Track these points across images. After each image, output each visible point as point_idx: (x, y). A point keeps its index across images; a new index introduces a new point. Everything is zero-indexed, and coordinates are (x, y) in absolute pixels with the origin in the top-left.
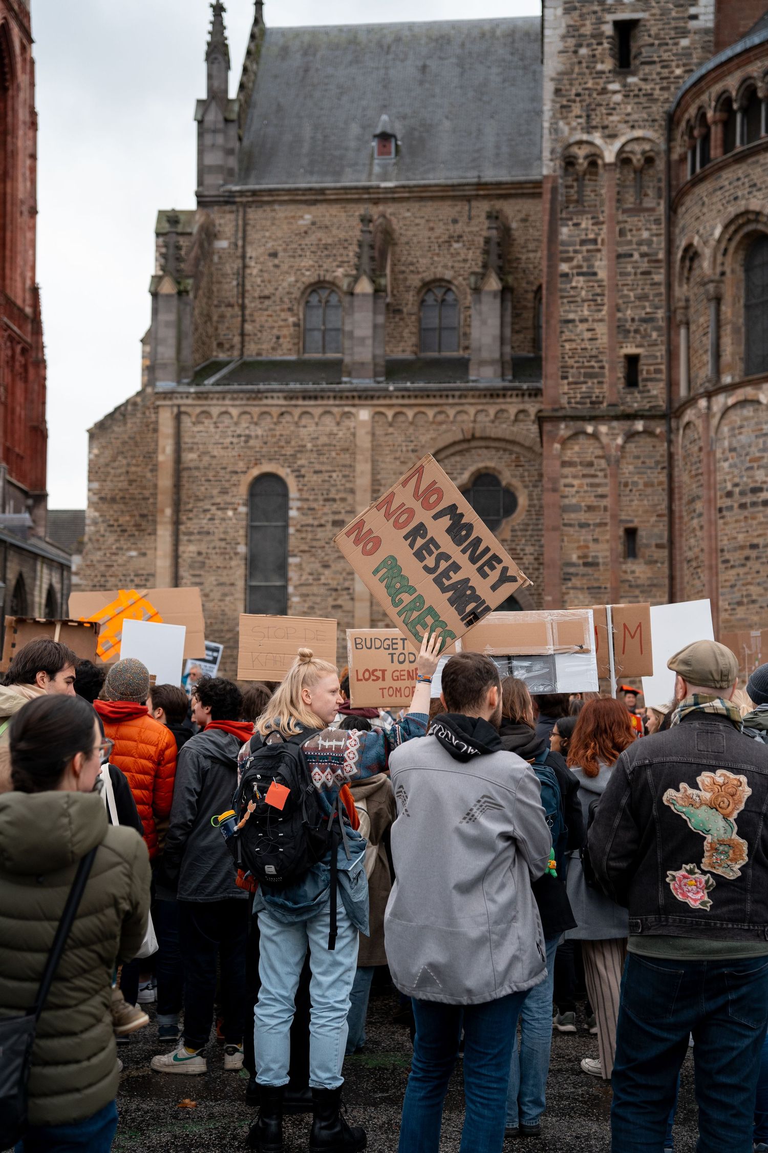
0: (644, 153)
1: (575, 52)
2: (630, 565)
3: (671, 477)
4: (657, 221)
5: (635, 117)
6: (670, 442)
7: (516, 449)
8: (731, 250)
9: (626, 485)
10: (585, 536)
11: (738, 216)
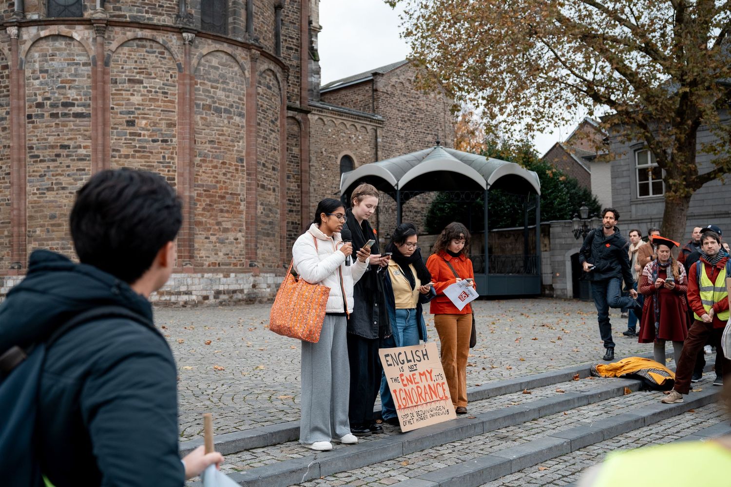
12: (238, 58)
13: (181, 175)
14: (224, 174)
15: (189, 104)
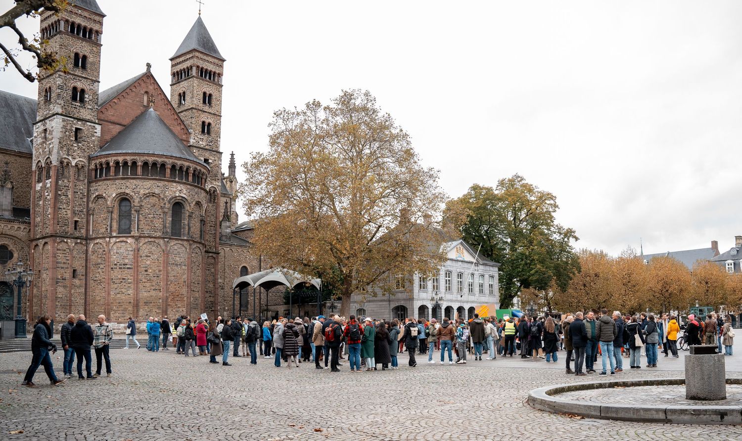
0: (82, 165)
1: (65, 133)
2: (74, 280)
3: (86, 256)
4: (85, 184)
5: (80, 155)
6: (87, 246)
7: (15, 239)
8: (117, 201)
9: (74, 257)
10: (62, 271)
11: (121, 193)
12: (185, 245)
13: (163, 288)
14: (179, 287)
15: (167, 263)
